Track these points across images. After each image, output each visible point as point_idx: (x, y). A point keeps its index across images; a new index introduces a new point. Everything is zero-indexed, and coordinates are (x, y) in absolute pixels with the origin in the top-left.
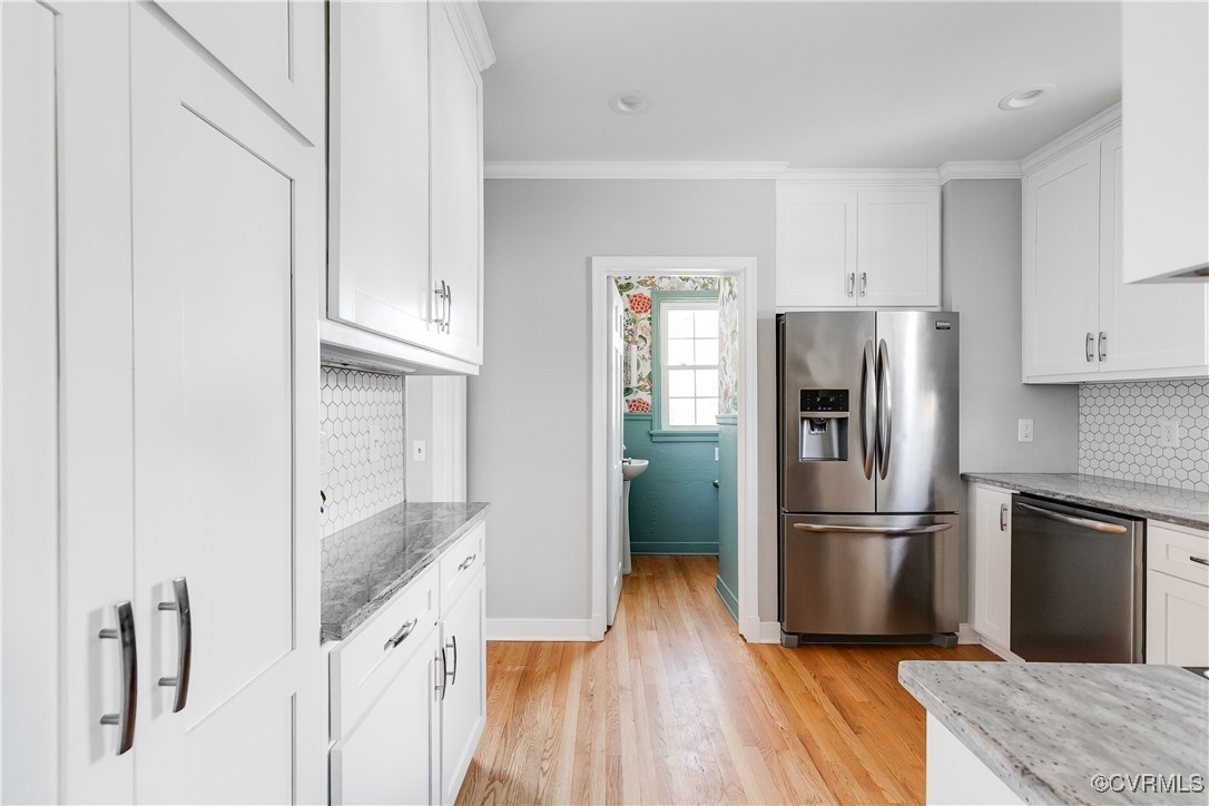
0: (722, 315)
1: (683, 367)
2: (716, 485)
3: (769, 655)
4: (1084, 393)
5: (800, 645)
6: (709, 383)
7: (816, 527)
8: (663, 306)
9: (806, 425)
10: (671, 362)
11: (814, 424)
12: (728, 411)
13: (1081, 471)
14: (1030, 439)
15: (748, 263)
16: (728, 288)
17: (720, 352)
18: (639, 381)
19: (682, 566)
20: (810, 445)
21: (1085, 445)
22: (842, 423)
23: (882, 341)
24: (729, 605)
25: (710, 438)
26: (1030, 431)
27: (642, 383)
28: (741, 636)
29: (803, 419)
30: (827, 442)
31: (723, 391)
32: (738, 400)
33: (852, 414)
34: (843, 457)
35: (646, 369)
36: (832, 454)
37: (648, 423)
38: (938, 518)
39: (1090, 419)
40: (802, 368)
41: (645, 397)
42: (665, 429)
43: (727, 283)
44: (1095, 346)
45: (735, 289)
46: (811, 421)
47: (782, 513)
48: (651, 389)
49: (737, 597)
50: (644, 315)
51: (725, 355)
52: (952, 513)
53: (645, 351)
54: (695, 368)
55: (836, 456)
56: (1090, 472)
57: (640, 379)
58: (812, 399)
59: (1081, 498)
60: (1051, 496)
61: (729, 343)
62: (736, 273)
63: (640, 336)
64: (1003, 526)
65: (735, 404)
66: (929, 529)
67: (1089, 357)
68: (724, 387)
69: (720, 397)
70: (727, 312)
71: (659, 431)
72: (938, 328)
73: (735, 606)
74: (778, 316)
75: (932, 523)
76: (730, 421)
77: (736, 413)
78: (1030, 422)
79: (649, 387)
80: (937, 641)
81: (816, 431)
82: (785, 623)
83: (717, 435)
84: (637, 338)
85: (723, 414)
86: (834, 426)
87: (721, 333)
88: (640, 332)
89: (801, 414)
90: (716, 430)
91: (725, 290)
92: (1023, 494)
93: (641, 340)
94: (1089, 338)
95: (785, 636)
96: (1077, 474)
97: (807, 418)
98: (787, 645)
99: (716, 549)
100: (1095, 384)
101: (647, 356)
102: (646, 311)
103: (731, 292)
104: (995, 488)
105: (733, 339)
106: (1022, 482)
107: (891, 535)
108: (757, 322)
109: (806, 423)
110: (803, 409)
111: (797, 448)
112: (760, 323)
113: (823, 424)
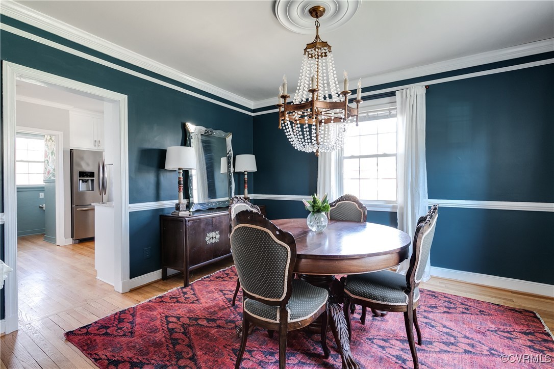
0: (46, 145)
2: (40, 207)
5: (79, 243)
7: (84, 209)
11: (83, 181)
12: (50, 178)
15: (60, 133)
16: (49, 137)
17: (45, 157)
20: (82, 187)
22: (92, 181)
23: (104, 159)
28: (59, 246)
29: (80, 180)
30: (88, 187)
33: (95, 179)
34: (93, 189)
36: (89, 189)
40: (79, 165)
45: (53, 138)
47: (73, 206)
51: (48, 159)
55: (91, 189)
58: (82, 174)
61: (50, 155)
65: (54, 176)
68: (47, 170)
69: (45, 173)
70: (49, 145)
74: (71, 150)
76: (51, 181)
77: (54, 178)
81: (84, 183)
82: (74, 237)
85: (47, 179)
86: (90, 182)
87: (46, 151)
89: (79, 178)
95: (74, 241)
98: (75, 243)
103: (51, 139)
108: (63, 151)
109: (81, 181)
110: (80, 177)
111: (78, 187)
112: (64, 152)
113: (86, 181)
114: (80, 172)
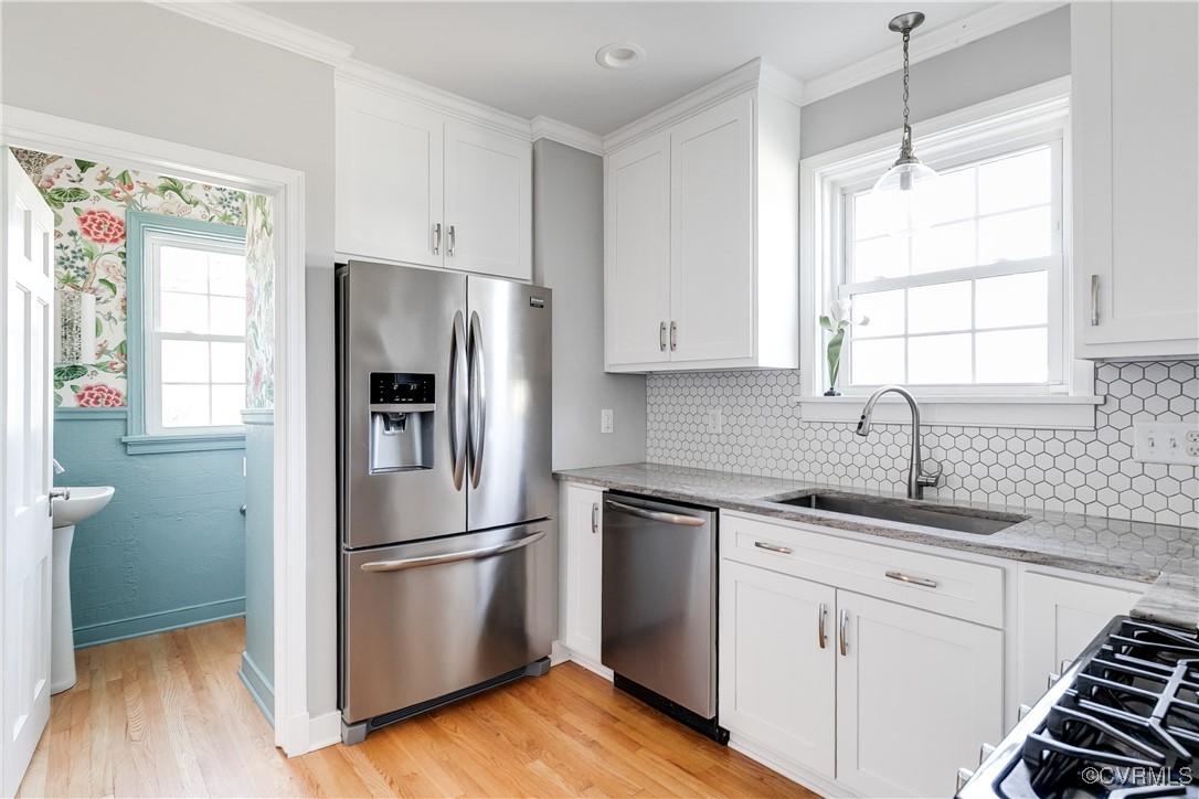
0: (252, 258)
1: (188, 336)
2: (243, 512)
3: (323, 771)
4: (651, 383)
5: (370, 734)
6: (231, 362)
7: (391, 563)
8: (151, 239)
9: (379, 421)
10: (165, 328)
11: (390, 420)
12: (261, 404)
13: (648, 460)
14: (611, 431)
15: (293, 178)
16: (260, 219)
17: (248, 314)
18: (99, 355)
19: (181, 647)
20: (384, 449)
21: (651, 434)
22: (426, 418)
23: (474, 313)
24: (260, 697)
25: (232, 443)
26: (611, 422)
27: (105, 358)
28: (279, 748)
29: (374, 414)
31: (252, 374)
32: (274, 388)
33: (440, 407)
34: (427, 464)
35: (114, 335)
36: (414, 461)
37: (120, 425)
38: (530, 528)
39: (655, 408)
40: (373, 342)
41: (115, 382)
42: (153, 432)
43: (259, 211)
44: (668, 335)
45: (270, 220)
46: (386, 416)
47: (343, 552)
48: (125, 370)
49: (273, 683)
50: (109, 247)
51: (255, 318)
52: (544, 519)
53: (114, 306)
54: (209, 338)
55: (419, 462)
56: (655, 460)
57: (102, 351)
58: (385, 387)
59: (666, 492)
60: (639, 492)
61: (261, 301)
62: (272, 192)
63: (103, 281)
64: (594, 527)
65: (271, 393)
66: (522, 542)
67: (663, 346)
68: (255, 367)
69: (247, 382)
70: (258, 254)
71: (142, 437)
72: (532, 305)
73: (269, 699)
74: (338, 266)
75: (525, 535)
76: (264, 419)
77: (273, 407)
78: (611, 412)
79: (120, 366)
80: (529, 672)
81: (393, 430)
82: (347, 710)
83: (243, 438)
84: (96, 284)
85: (252, 408)
86: (416, 422)
87: (249, 285)
88: (101, 274)
89: (371, 407)
90: (243, 430)
91: (254, 221)
92: (612, 491)
93: (103, 287)
94: (663, 328)
95: (347, 730)
96: (645, 463)
97: (379, 413)
98: (349, 742)
99: (242, 605)
100: (658, 374)
101: (117, 314)
102: (115, 241)
103: (264, 224)
104: (586, 486)
105: (268, 294)
106: (610, 477)
107: (480, 558)
108: (306, 269)
109: (378, 419)
110: (374, 400)
111: (366, 454)
112: (310, 272)
113: (400, 422)
114: (374, 376)
